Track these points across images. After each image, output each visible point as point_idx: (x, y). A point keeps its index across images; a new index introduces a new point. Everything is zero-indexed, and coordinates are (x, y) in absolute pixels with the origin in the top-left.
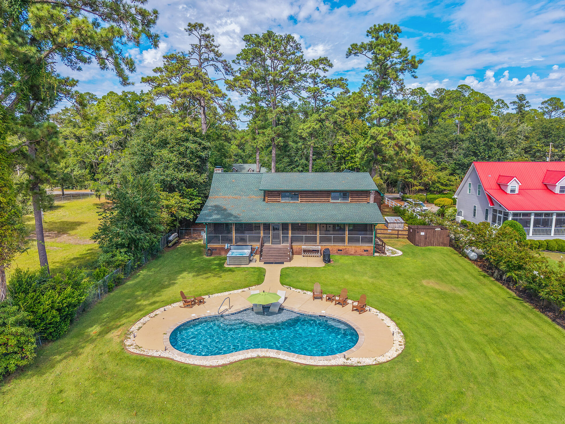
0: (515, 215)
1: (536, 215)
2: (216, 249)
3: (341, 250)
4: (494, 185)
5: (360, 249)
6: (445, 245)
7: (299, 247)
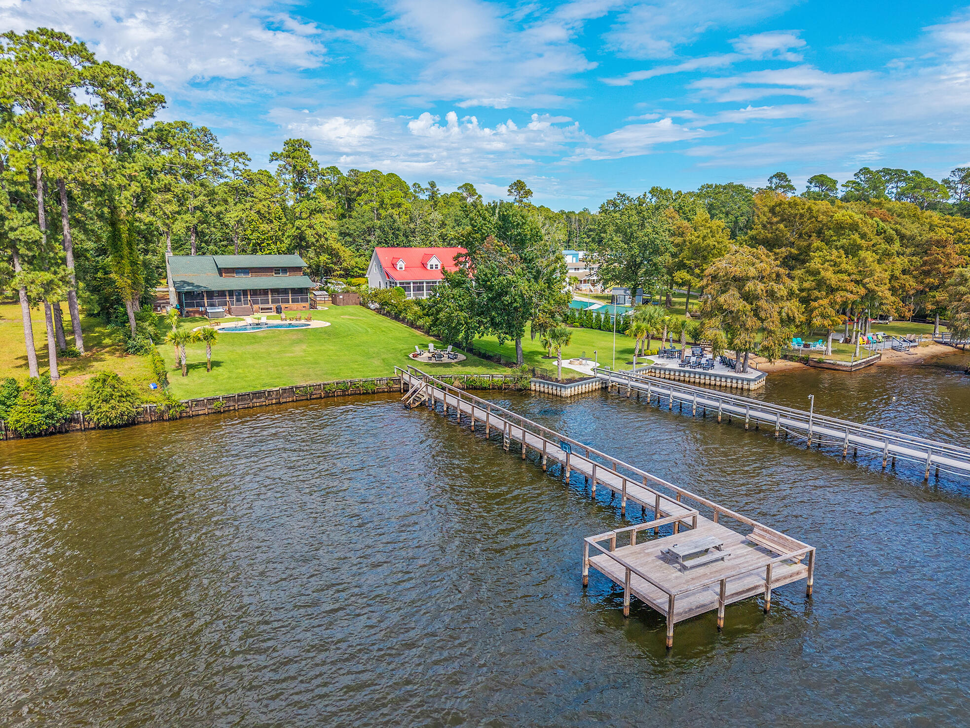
0: (400, 283)
1: (414, 283)
2: (192, 312)
4: (390, 265)
5: (300, 307)
6: (357, 304)
7: (257, 306)
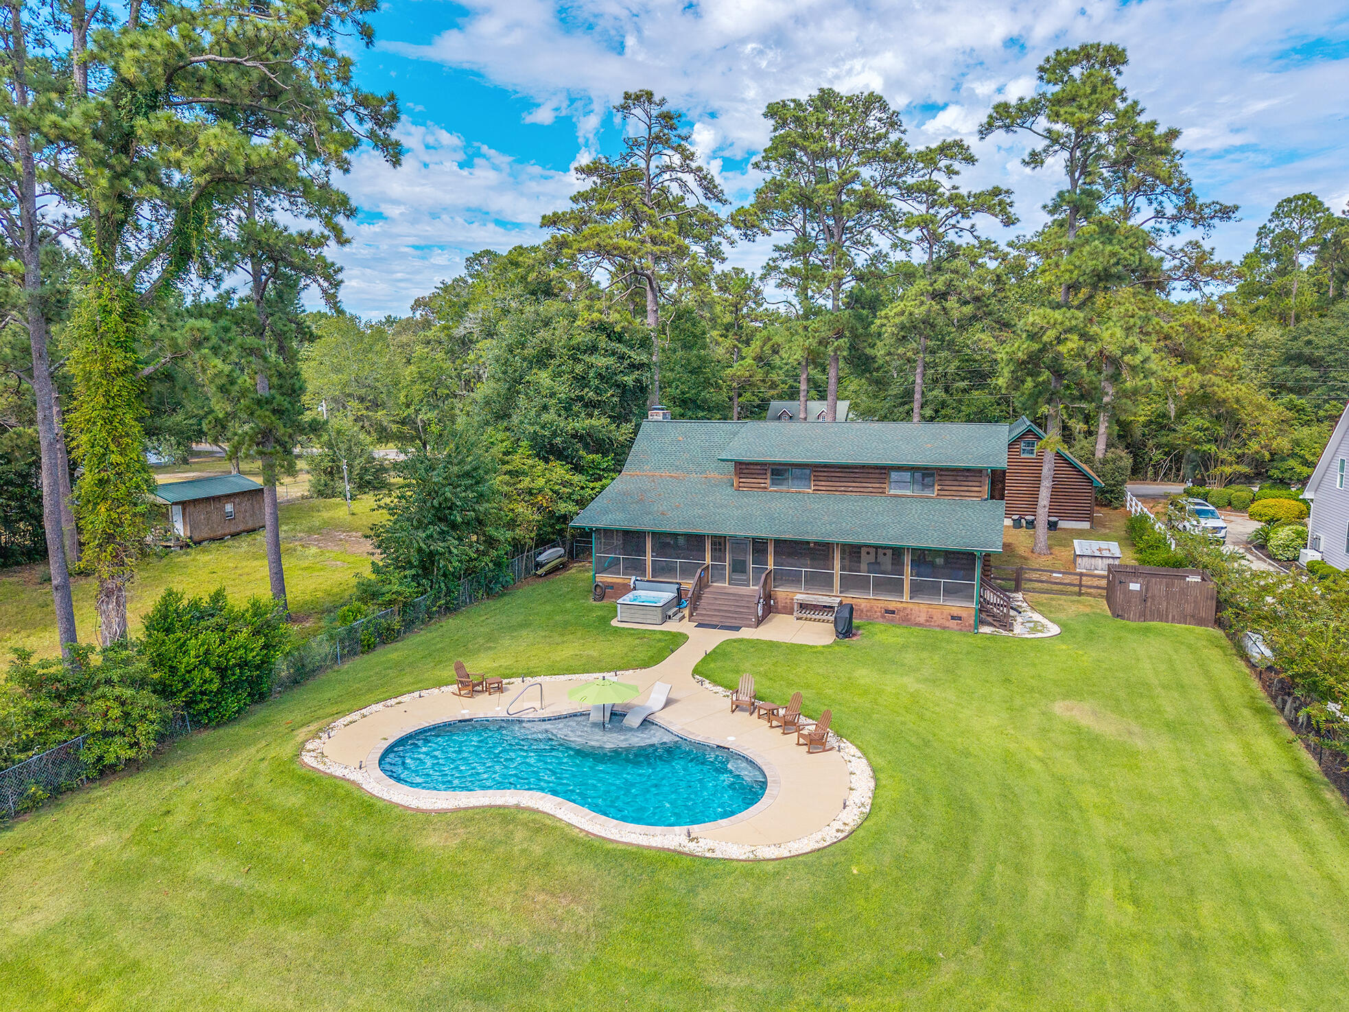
2: (611, 586)
3: (893, 612)
5: (942, 613)
6: (1201, 622)
7: (791, 595)
